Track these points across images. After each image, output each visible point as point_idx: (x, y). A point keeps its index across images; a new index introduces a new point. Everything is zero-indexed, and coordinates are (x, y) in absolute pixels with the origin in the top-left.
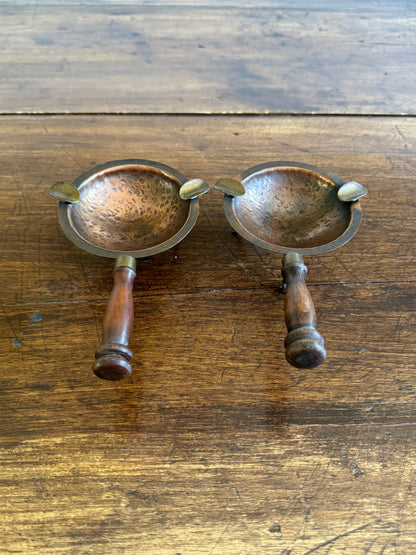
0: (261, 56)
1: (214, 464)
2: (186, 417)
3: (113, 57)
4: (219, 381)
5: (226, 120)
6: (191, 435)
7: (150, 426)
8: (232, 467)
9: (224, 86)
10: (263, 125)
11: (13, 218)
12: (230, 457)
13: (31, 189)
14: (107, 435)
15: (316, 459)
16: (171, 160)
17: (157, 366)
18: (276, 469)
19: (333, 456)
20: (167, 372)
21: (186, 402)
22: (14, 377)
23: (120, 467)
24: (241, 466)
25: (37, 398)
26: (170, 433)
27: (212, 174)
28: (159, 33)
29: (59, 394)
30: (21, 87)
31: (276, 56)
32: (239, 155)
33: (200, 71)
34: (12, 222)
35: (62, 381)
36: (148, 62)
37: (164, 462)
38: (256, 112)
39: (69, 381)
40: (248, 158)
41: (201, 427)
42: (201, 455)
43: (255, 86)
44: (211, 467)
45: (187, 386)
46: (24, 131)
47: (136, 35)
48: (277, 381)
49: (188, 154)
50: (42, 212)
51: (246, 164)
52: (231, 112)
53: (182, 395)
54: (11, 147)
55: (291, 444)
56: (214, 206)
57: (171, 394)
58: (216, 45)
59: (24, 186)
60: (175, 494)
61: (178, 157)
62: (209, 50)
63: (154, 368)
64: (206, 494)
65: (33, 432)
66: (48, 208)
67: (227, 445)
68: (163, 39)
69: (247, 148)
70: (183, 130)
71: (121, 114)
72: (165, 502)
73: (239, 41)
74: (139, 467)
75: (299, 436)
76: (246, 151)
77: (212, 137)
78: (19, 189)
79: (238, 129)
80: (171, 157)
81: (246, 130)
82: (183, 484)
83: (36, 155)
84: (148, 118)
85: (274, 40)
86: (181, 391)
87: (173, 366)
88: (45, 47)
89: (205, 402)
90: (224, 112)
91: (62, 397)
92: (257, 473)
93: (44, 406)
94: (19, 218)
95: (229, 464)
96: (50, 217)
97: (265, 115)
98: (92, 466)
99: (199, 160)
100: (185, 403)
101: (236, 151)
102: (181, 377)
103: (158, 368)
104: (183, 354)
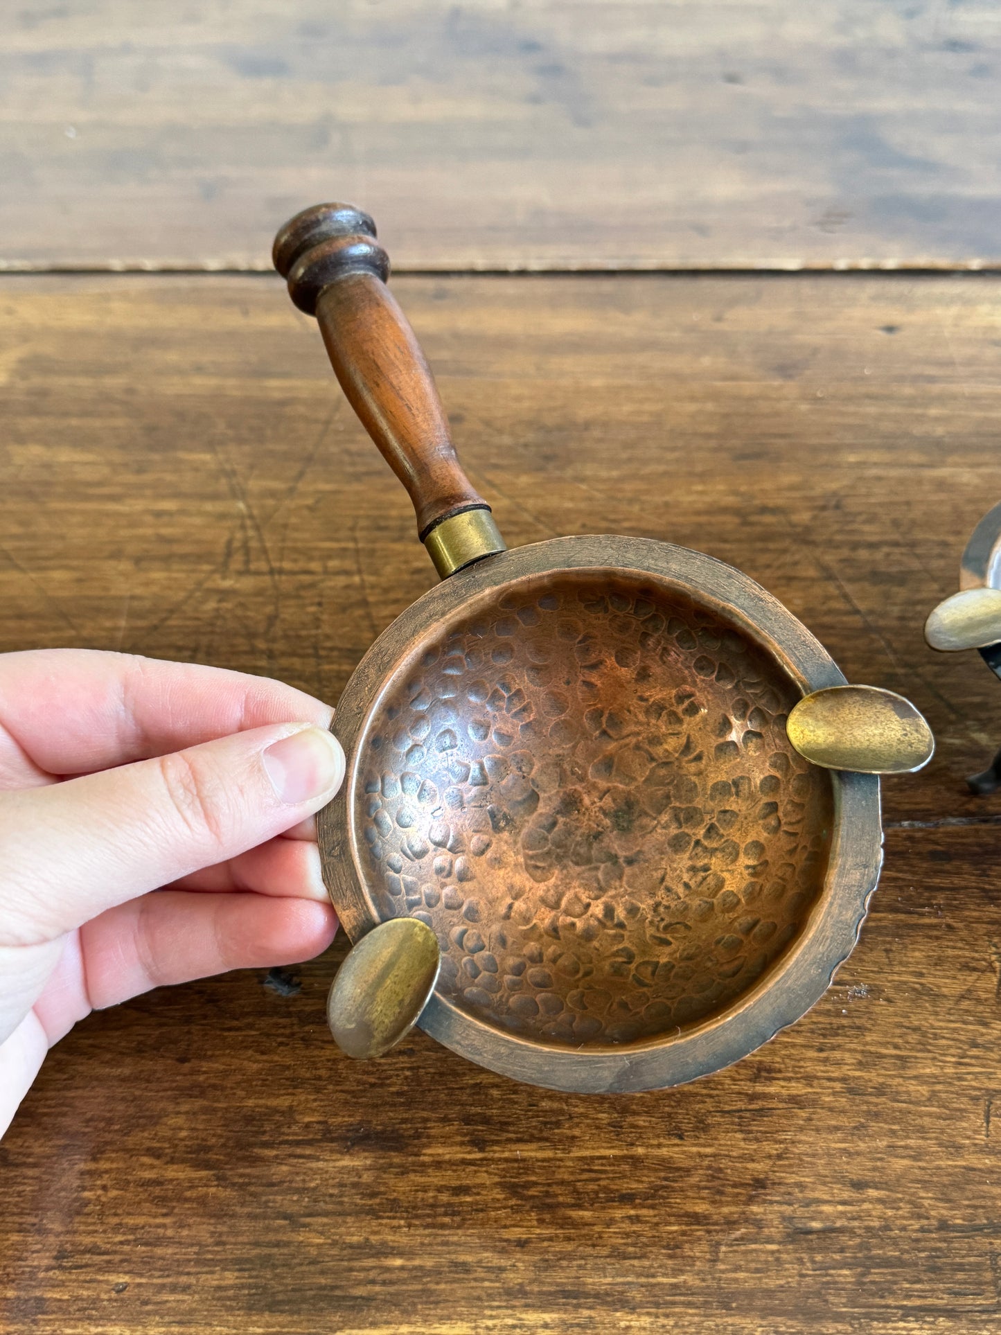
0: (919, 104)
2: (886, 1263)
3: (474, 109)
4: (981, 1139)
5: (851, 287)
7: (769, 1293)
9: (826, 190)
10: (968, 302)
11: (227, 584)
13: (272, 494)
14: (622, 1318)
16: (692, 407)
17: (755, 1079)
20: (795, 1101)
21: (878, 1209)
22: (284, 1102)
25: (367, 1178)
26: (839, 1317)
27: (835, 449)
28: (599, 42)
29: (438, 1164)
30: (209, 192)
31: (966, 106)
32: (908, 390)
33: (743, 147)
34: (224, 594)
35: (445, 1120)
36: (582, 121)
38: (943, 262)
39: (467, 1120)
40: (941, 399)
41: (944, 1301)
43: (924, 188)
45: (872, 1154)
46: (233, 320)
47: (530, 47)
49: (748, 388)
50: (315, 566)
51: (937, 419)
52: (865, 263)
53: (859, 1185)
54: (199, 369)
56: (855, 546)
57: (822, 1180)
58: (780, 72)
59: (254, 485)
61: (715, 396)
62: (759, 88)
63: (747, 1087)
65: (368, 1299)
66: (328, 555)
68: (615, 58)
69: (931, 371)
70: (719, 319)
71: (522, 273)
73: (846, 61)
76: (932, 379)
77: (811, 336)
78: (237, 493)
79: (894, 315)
80: (693, 399)
81: (918, 317)
83: (277, 395)
84: (607, 286)
85: (951, 60)
86: (855, 1170)
87: (809, 1079)
88: (267, 83)
89: (942, 1211)
90: (842, 264)
91: (448, 1178)
93: (394, 1206)
94: (247, 583)
96: (341, 581)
97: (969, 274)
99: (783, 405)
100: (875, 1214)
101: (901, 379)
102: (843, 1121)
103: (759, 1088)
104: (839, 1040)
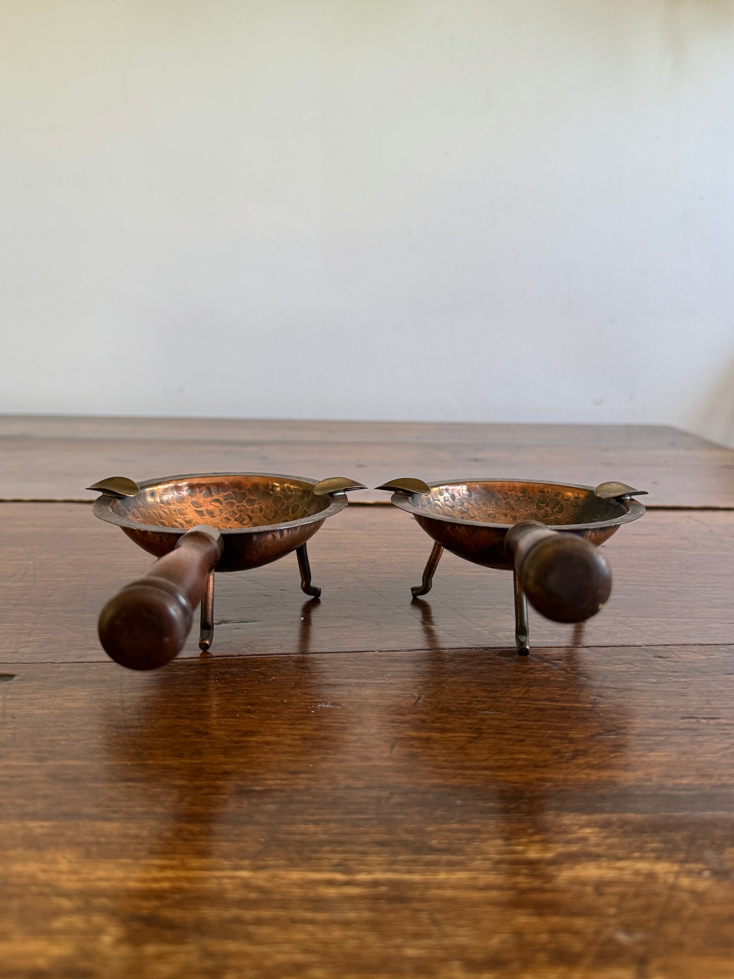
1: (369, 872)
2: (302, 802)
4: (386, 755)
6: (311, 828)
8: (416, 877)
11: (5, 584)
12: (413, 861)
13: (50, 559)
14: (99, 825)
15: (643, 866)
17: (242, 736)
18: (536, 883)
19: (685, 861)
20: (265, 743)
21: (306, 782)
23: (119, 874)
24: (442, 876)
26: (260, 824)
27: (377, 547)
29: (7, 767)
35: (23, 751)
37: (237, 868)
39: (37, 752)
41: (337, 817)
42: (336, 858)
44: (362, 877)
48: (523, 756)
53: (295, 773)
54: (33, 526)
55: (568, 842)
56: (379, 573)
57: (271, 771)
59: (42, 557)
60: (259, 922)
62: (374, 468)
63: (237, 739)
64: (346, 924)
67: (405, 844)
72: (230, 935)
74: (169, 874)
75: (588, 830)
78: (29, 559)
82: (285, 904)
86: (294, 767)
87: (279, 735)
89: (350, 782)
92: (486, 888)
95: (411, 872)
98: (45, 871)
102: (297, 750)
103: (244, 739)
104: (306, 721)
